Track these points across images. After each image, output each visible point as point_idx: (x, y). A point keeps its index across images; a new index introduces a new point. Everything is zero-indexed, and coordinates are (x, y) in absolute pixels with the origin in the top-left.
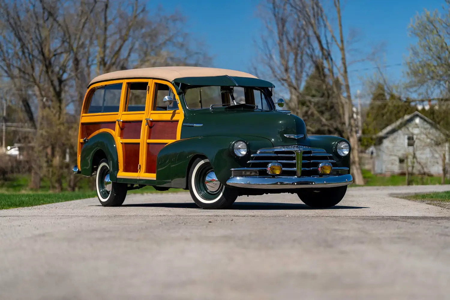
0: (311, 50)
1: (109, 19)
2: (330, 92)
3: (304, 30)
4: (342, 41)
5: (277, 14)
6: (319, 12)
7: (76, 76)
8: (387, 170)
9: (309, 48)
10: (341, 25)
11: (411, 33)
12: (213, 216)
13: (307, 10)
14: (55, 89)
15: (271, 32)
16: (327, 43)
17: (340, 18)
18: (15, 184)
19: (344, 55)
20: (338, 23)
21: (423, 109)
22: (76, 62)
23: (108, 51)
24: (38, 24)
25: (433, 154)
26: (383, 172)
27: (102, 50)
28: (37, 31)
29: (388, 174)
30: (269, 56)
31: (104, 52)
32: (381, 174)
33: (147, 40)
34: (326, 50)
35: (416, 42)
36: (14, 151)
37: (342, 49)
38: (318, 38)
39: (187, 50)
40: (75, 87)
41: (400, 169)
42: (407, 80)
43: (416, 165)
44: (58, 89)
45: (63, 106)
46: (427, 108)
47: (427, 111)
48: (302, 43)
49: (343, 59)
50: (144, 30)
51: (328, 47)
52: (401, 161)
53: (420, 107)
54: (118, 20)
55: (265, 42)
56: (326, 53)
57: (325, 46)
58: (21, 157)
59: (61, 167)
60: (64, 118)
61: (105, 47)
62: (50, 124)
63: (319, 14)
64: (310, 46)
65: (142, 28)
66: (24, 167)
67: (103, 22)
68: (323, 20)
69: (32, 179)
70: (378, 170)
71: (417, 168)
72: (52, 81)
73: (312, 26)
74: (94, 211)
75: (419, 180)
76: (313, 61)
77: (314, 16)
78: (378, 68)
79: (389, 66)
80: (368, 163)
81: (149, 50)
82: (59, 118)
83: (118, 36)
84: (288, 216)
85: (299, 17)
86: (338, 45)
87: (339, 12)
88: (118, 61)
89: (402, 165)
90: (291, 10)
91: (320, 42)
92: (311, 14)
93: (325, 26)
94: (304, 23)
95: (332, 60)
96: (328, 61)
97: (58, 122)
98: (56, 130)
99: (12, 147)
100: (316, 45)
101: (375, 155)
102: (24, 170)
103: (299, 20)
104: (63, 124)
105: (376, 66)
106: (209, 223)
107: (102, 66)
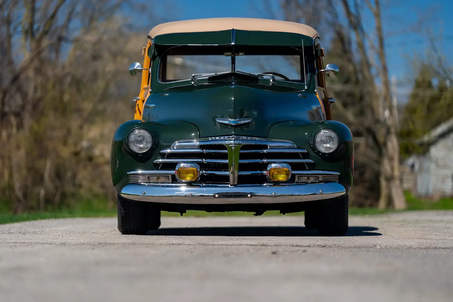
2: (360, 77)
4: (377, 4)
9: (331, 12)
12: (257, 245)
16: (357, 6)
19: (379, 23)
23: (38, 15)
26: (430, 192)
27: (30, 13)
29: (437, 197)
31: (33, 16)
34: (354, 16)
37: (378, 15)
48: (319, 5)
49: (379, 29)
51: (357, 11)
56: (353, 19)
57: (353, 10)
61: (33, 10)
70: (421, 189)
74: (61, 237)
76: (335, 31)
80: (408, 180)
84: (379, 247)
86: (371, 8)
88: (53, 28)
95: (362, 30)
96: (357, 31)
105: (428, 39)
106: (274, 255)
107: (29, 36)
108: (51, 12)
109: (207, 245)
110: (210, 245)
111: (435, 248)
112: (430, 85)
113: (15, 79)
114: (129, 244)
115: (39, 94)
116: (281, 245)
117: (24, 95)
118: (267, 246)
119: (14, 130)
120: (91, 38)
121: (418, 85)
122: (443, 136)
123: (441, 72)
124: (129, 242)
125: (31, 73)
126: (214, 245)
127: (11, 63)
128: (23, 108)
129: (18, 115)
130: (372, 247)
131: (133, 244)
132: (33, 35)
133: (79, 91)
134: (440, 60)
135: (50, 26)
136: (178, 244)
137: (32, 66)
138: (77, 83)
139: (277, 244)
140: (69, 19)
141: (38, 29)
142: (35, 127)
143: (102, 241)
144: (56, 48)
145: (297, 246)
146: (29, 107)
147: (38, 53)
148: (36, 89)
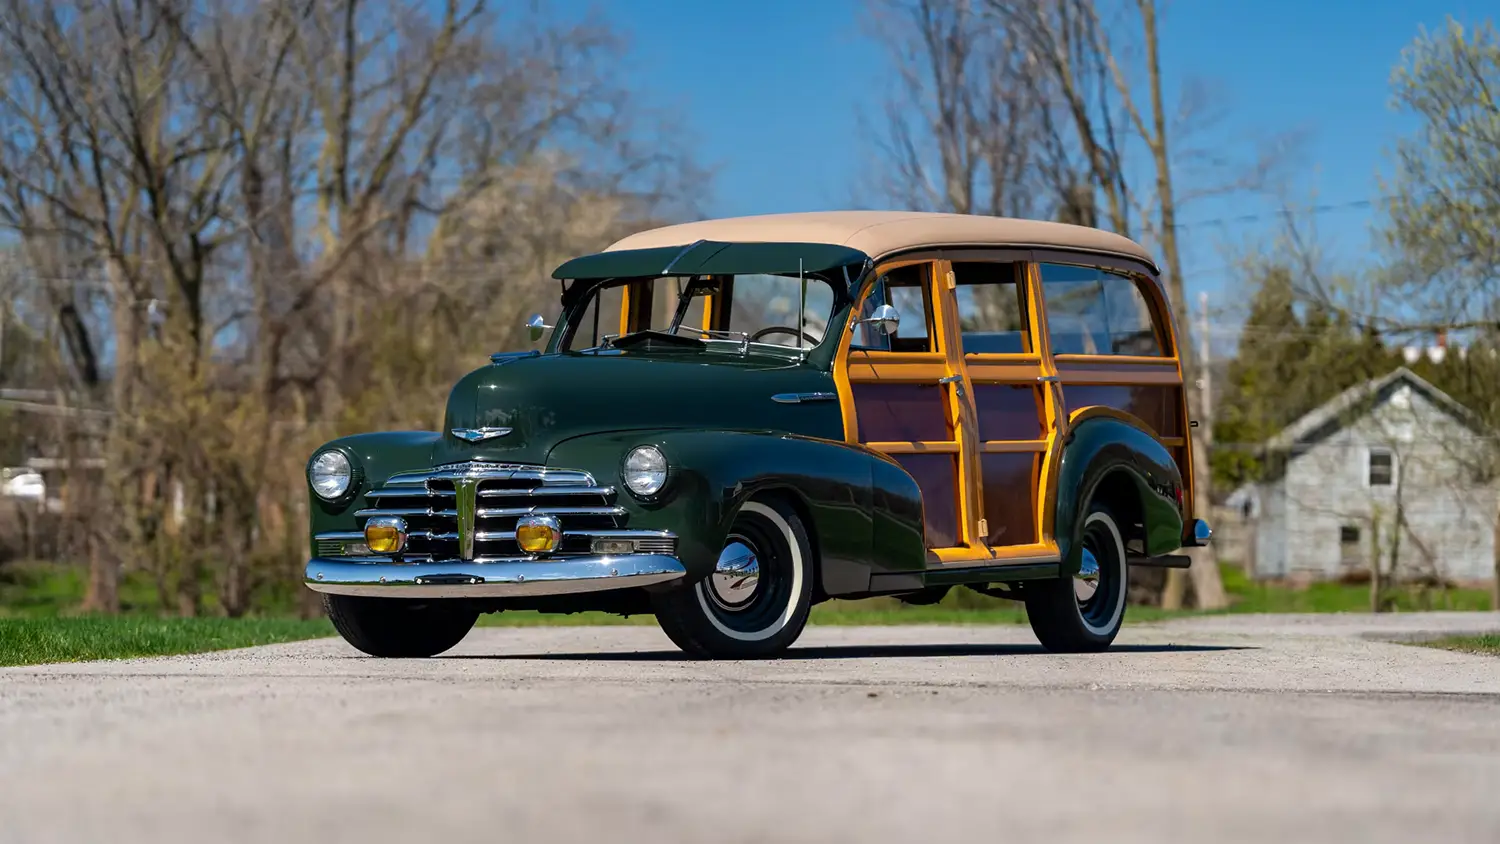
0: (1054, 152)
1: (361, 38)
3: (1030, 83)
4: (1160, 125)
5: (933, 27)
6: (1084, 24)
7: (254, 227)
8: (1298, 566)
9: (1048, 145)
10: (1156, 69)
11: (1399, 101)
12: (847, 683)
13: (1043, 15)
14: (178, 271)
15: (914, 86)
16: (1109, 130)
17: (1154, 43)
18: (36, 594)
19: (1164, 169)
20: (1147, 58)
21: (1425, 358)
22: (250, 184)
23: (357, 149)
24: (125, 52)
25: (1463, 512)
26: (1287, 570)
27: (337, 143)
28: (123, 76)
29: (1304, 578)
30: (910, 170)
31: (344, 150)
32: (1279, 578)
33: (491, 110)
34: (1105, 153)
35: (1414, 126)
36: (26, 485)
37: (1160, 151)
38: (1079, 112)
39: (624, 146)
40: (246, 270)
41: (1343, 563)
42: (1385, 259)
43: (1404, 546)
44: (189, 273)
45: (206, 331)
46: (1437, 354)
47: (1437, 367)
48: (1022, 127)
49: (1163, 184)
50: (477, 79)
51: (1111, 141)
52: (1349, 535)
53: (1411, 354)
54: (394, 42)
55: (898, 124)
56: (1103, 161)
57: (1101, 140)
58: (56, 505)
59: (198, 540)
60: (208, 372)
61: (345, 132)
62: (160, 393)
63: (1081, 32)
64: (1052, 140)
65: (472, 68)
66: (71, 539)
67: (340, 46)
68: (1096, 51)
69: (95, 578)
70: (1267, 564)
71: (1410, 560)
72: (170, 248)
73: (1058, 67)
75: (1414, 600)
76: (1058, 188)
77: (1066, 37)
78: (1287, 214)
79: (1326, 208)
80: (1234, 542)
81: (497, 145)
82: (194, 372)
83: (394, 96)
85: (1012, 36)
86: (1144, 135)
87: (1151, 23)
88: (392, 178)
89: (1352, 548)
90: (987, 16)
91: (1085, 126)
92: (1055, 27)
93: (1102, 71)
94: (1032, 59)
95: (1123, 187)
96: (1112, 190)
97: (189, 386)
98: (181, 411)
99: (16, 469)
100: (1070, 133)
101: (1256, 512)
102: (71, 548)
103: (1014, 48)
104: (208, 392)
105: (1280, 210)
106: (871, 699)
107: (336, 199)
108: (386, 140)
109: (745, 681)
110: (750, 682)
111: (1209, 690)
112: (1286, 318)
113: (305, 299)
114: (584, 679)
115: (357, 335)
116: (895, 683)
117: (324, 339)
118: (866, 684)
119: (300, 422)
120: (483, 206)
121: (1258, 318)
122: (1314, 437)
123: (1310, 287)
124: (583, 675)
125: (340, 287)
126: (757, 682)
127: (292, 262)
128: (323, 371)
129: (308, 384)
130: (1081, 687)
131: (593, 679)
132: (344, 194)
133: (454, 329)
134: (1307, 261)
135: (385, 175)
136: (684, 680)
137: (345, 270)
138: (450, 311)
139: (887, 681)
140: (431, 158)
141: (357, 183)
142: (351, 414)
143: (528, 674)
144: (399, 226)
145: (927, 684)
146: (335, 367)
147: (356, 241)
148: (350, 325)
